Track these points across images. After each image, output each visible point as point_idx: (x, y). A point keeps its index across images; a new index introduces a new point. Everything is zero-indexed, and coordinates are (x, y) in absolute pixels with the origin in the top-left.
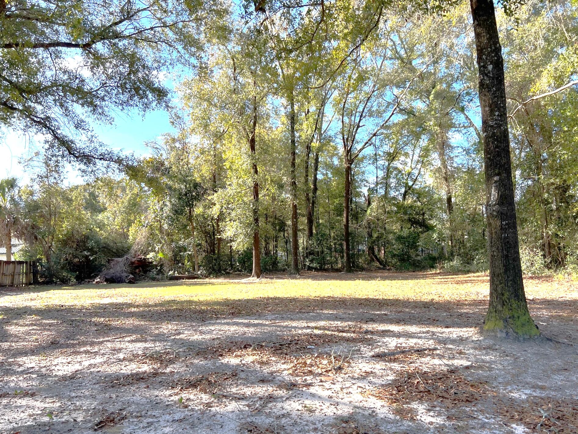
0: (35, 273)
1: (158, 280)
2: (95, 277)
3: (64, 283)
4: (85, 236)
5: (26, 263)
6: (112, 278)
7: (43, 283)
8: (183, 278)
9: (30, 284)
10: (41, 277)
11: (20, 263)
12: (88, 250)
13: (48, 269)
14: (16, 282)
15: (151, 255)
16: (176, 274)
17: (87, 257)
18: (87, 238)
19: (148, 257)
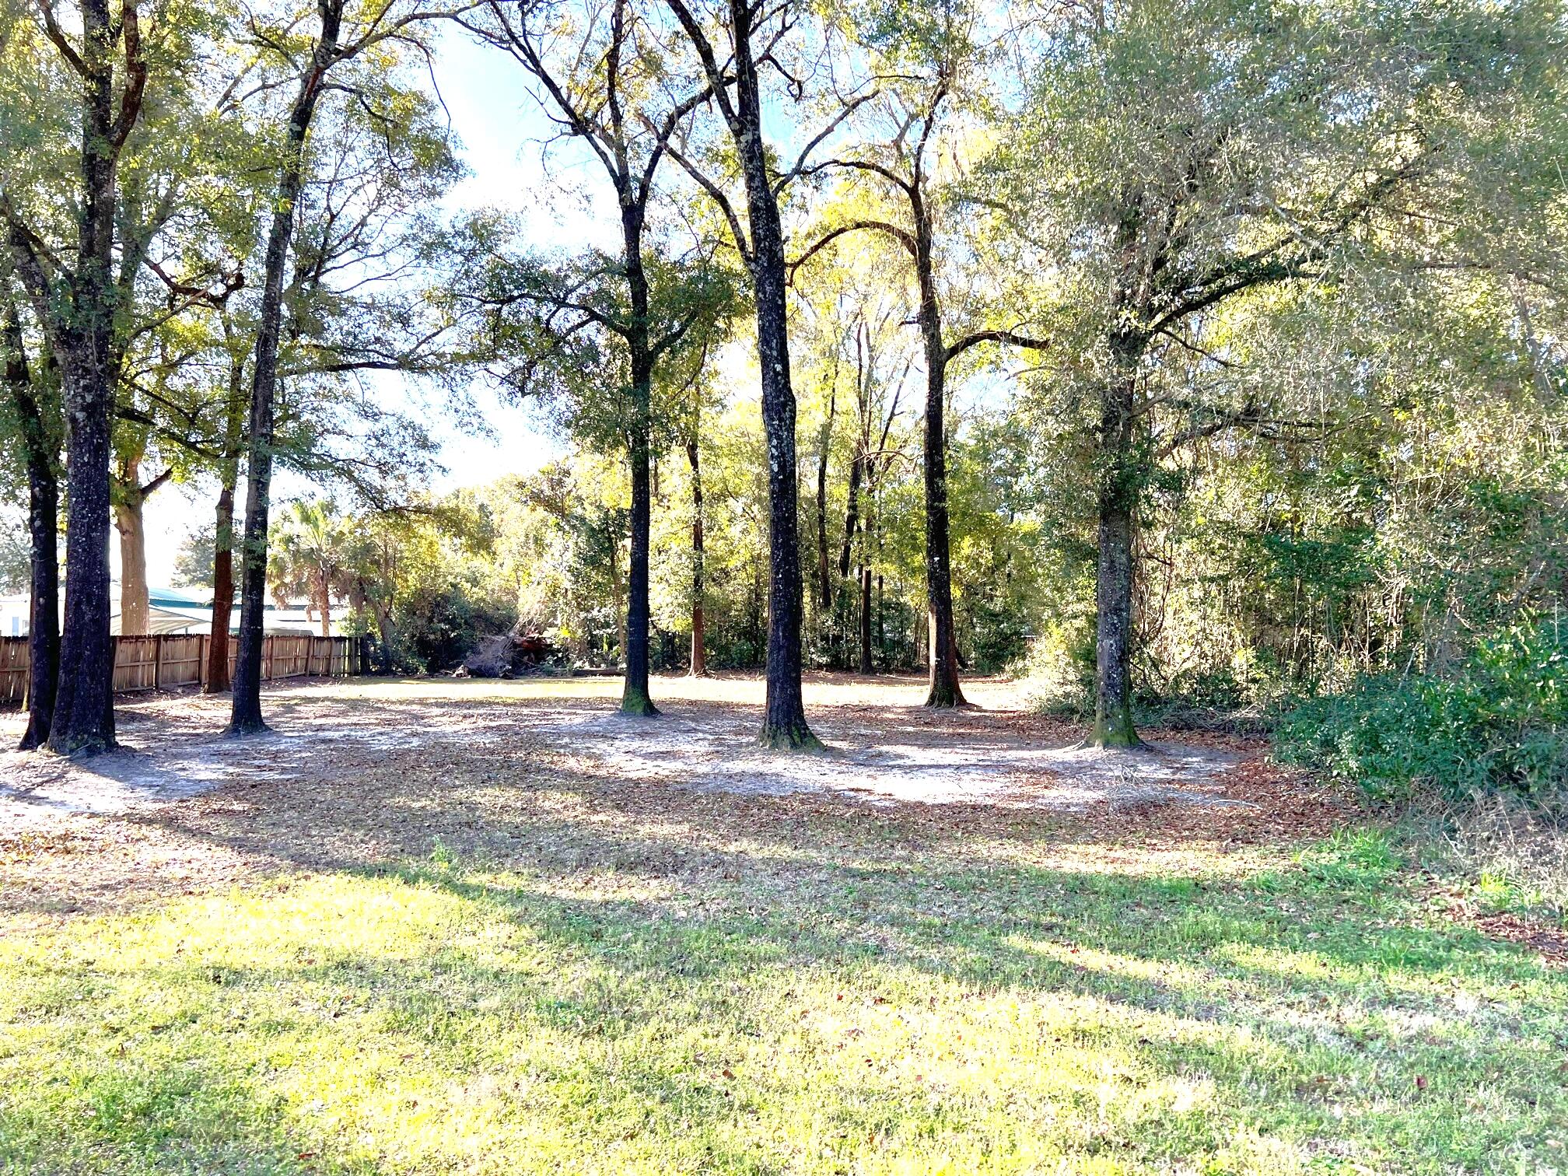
0: (365, 656)
1: (556, 676)
2: (455, 667)
3: (409, 673)
4: (443, 596)
5: (350, 639)
6: (479, 668)
7: (376, 673)
8: (594, 674)
9: (356, 674)
10: (374, 663)
11: (341, 639)
12: (446, 620)
13: (384, 650)
14: (333, 669)
15: (548, 634)
16: (587, 667)
17: (444, 632)
18: (445, 598)
19: (545, 634)
